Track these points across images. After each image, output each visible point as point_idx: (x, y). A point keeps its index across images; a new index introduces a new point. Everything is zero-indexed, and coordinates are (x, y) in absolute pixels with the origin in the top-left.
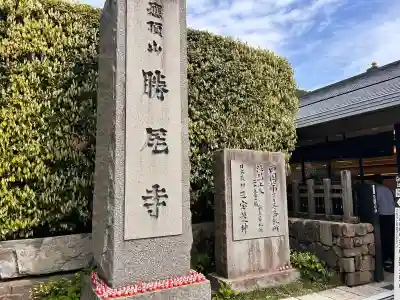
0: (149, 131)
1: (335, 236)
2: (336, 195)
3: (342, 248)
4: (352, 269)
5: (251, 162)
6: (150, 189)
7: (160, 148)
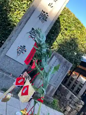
0: (33, 29)
1: (70, 98)
2: (80, 88)
3: (70, 103)
4: (69, 111)
5: (60, 60)
6: (22, 46)
7: (33, 36)
